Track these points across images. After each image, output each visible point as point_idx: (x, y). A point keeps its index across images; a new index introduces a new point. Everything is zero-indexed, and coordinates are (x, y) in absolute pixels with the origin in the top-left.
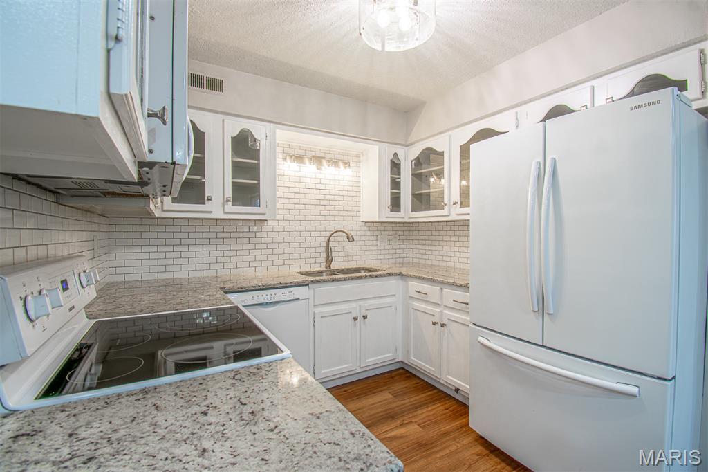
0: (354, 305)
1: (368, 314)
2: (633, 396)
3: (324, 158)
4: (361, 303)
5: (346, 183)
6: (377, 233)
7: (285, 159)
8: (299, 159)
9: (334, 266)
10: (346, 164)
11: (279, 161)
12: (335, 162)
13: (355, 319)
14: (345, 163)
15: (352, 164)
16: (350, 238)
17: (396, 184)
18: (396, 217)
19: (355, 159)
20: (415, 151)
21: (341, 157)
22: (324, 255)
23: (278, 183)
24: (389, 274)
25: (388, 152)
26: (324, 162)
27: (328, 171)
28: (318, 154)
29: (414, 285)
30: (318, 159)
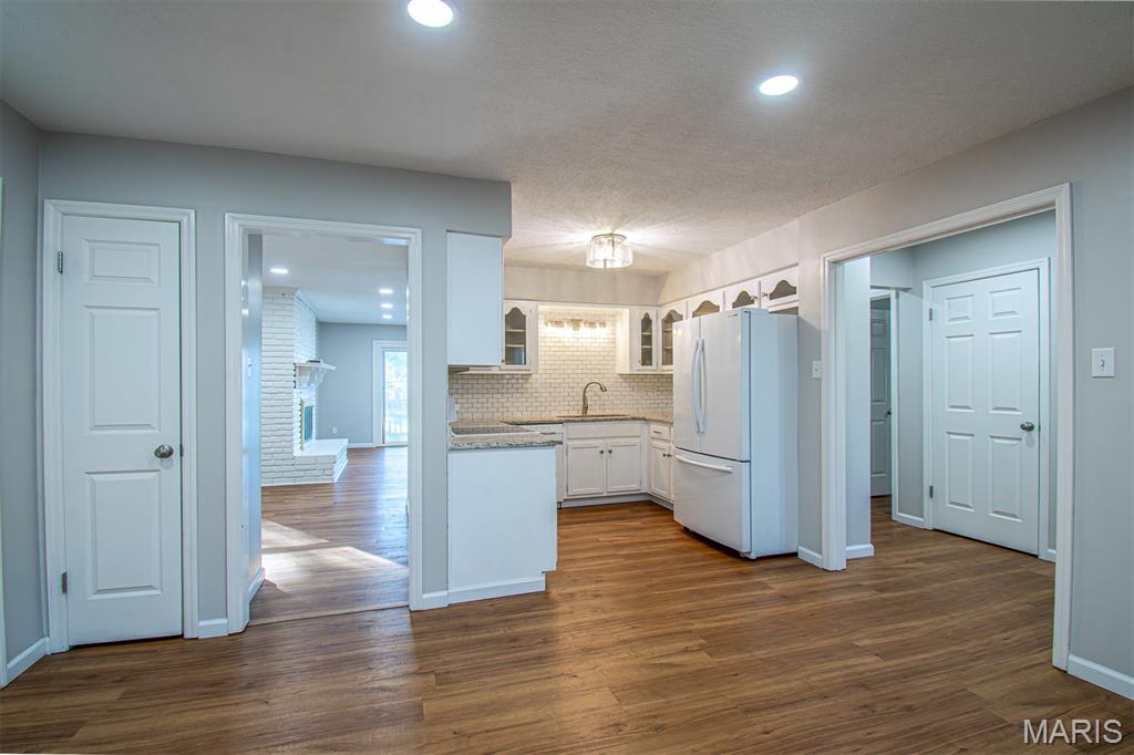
0: (601, 441)
1: (613, 449)
2: (729, 472)
3: (581, 320)
4: (608, 440)
5: (601, 340)
6: (632, 384)
7: (546, 324)
8: (558, 323)
9: (589, 413)
10: (603, 324)
11: (541, 326)
12: (592, 324)
13: (602, 452)
14: (601, 324)
15: (608, 323)
16: (603, 389)
17: (647, 340)
18: (648, 370)
19: (611, 319)
20: (664, 313)
21: (597, 318)
22: (581, 403)
23: (540, 344)
24: (634, 419)
25: (640, 313)
26: (582, 324)
27: (584, 331)
28: (576, 318)
29: (654, 427)
30: (575, 323)
